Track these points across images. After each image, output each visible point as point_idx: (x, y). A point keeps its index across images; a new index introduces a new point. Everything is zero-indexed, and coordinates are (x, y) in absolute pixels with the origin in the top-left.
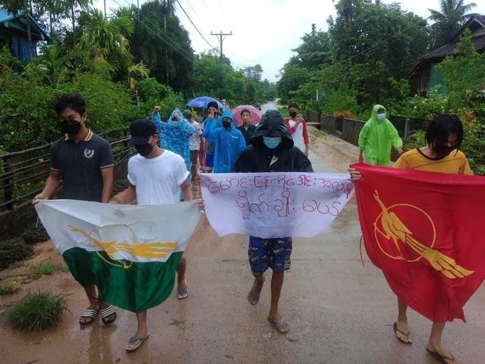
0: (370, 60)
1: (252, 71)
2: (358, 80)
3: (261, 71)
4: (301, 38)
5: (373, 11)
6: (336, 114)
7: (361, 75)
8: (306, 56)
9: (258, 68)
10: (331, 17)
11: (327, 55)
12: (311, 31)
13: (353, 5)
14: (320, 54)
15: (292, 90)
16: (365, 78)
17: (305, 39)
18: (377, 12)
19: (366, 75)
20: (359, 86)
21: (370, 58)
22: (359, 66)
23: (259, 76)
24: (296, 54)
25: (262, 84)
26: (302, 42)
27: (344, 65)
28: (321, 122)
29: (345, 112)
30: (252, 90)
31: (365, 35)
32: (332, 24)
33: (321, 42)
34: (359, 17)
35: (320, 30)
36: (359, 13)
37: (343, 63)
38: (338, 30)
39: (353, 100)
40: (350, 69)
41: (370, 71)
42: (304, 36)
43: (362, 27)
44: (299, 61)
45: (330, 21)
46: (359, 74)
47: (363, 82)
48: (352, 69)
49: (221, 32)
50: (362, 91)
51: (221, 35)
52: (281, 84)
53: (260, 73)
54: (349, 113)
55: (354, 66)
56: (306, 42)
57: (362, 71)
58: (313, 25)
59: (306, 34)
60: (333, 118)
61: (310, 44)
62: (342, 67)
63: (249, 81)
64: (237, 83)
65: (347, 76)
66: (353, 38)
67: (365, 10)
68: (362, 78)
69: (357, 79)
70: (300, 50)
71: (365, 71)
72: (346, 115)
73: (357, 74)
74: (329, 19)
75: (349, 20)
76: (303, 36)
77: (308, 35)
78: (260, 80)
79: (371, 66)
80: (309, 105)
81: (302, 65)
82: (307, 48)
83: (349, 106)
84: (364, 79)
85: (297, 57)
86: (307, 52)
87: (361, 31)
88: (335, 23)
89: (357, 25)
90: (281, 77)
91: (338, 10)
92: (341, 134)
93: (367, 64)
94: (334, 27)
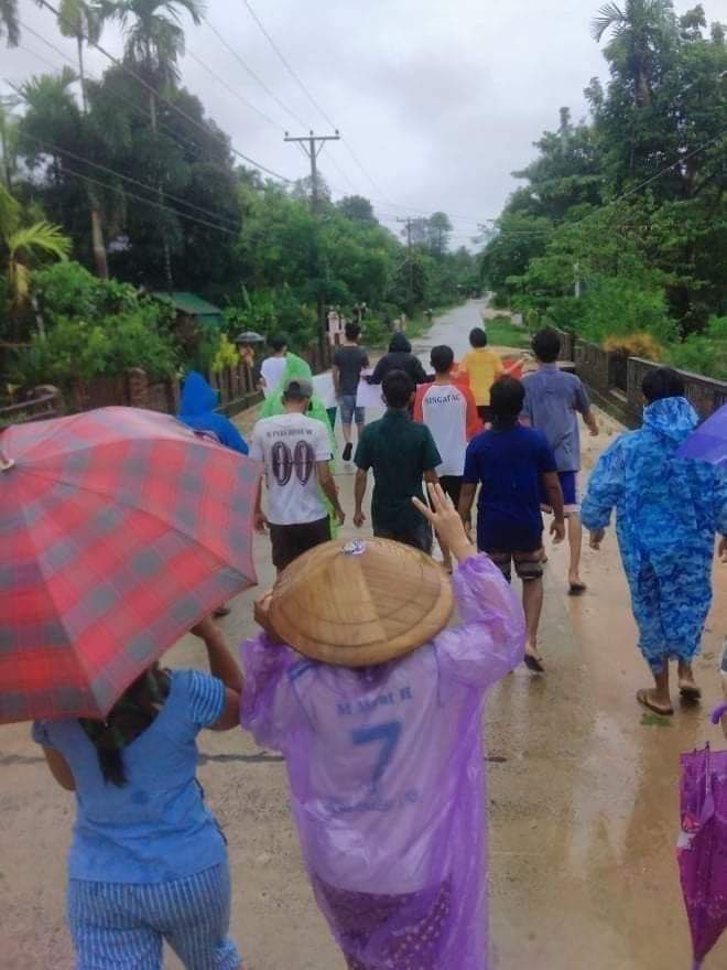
0: (705, 191)
1: (426, 229)
2: (674, 245)
3: (447, 227)
4: (534, 144)
5: (705, 60)
6: (609, 344)
7: (682, 231)
8: (549, 188)
9: (440, 222)
10: (595, 81)
11: (600, 182)
12: (559, 125)
13: (652, 48)
14: (583, 180)
15: (515, 273)
16: (693, 239)
17: (544, 146)
18: (717, 62)
19: (694, 231)
20: (680, 260)
21: (706, 184)
22: (674, 208)
23: (441, 241)
24: (525, 183)
25: (451, 259)
26: (536, 155)
27: (635, 207)
28: (578, 359)
29: (634, 338)
30: (421, 277)
31: (687, 124)
32: (597, 100)
33: (585, 152)
34: (668, 76)
35: (582, 122)
36: (667, 67)
37: (633, 202)
38: (616, 116)
39: (658, 301)
40: (652, 217)
41: (707, 219)
42: (543, 139)
43: (679, 104)
44: (534, 201)
45: (593, 93)
46: (677, 228)
47: (687, 250)
48: (656, 215)
49: (311, 133)
50: (688, 272)
51: (312, 140)
52: (486, 260)
53: (444, 233)
54: (646, 338)
55: (662, 208)
56: (548, 151)
57: (683, 221)
58: (564, 112)
59: (545, 133)
60: (604, 354)
61: (557, 158)
62: (629, 211)
63: (410, 254)
64: (368, 262)
65: (645, 236)
66: (658, 134)
67: (685, 57)
68: (685, 238)
69: (670, 243)
70: (534, 174)
71: (693, 219)
72: (638, 344)
73: (670, 228)
74: (590, 86)
75: (644, 86)
76: (538, 140)
77: (550, 136)
78: (446, 249)
79: (708, 205)
80: (551, 315)
81: (539, 210)
82: (550, 167)
83: (644, 320)
84: (689, 241)
85: (528, 192)
86: (552, 177)
87: (678, 114)
88: (606, 96)
89: (666, 98)
90: (485, 243)
91: (612, 62)
92: (624, 399)
93: (697, 200)
94: (603, 108)
